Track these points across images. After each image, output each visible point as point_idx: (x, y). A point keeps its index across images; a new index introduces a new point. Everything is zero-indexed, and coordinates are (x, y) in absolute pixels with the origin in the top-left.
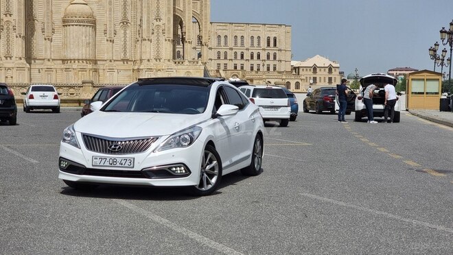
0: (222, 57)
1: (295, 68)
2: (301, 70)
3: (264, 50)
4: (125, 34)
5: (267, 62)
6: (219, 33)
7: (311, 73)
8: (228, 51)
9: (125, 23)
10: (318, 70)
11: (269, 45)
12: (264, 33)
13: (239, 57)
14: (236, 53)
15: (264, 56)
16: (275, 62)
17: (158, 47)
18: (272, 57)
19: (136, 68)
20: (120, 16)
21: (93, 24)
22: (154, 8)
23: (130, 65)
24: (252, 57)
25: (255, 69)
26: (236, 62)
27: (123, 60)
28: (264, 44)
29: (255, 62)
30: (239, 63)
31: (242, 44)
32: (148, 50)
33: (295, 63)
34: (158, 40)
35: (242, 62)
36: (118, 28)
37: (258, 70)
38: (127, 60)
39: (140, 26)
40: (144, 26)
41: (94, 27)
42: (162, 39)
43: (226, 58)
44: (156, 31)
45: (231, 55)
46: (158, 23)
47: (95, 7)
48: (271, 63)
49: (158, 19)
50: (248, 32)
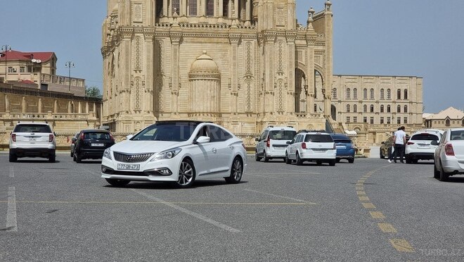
0: (352, 110)
1: (427, 121)
2: (433, 122)
3: (394, 102)
4: (249, 87)
5: (398, 115)
6: (349, 85)
7: (444, 125)
8: (357, 104)
9: (249, 77)
10: (451, 122)
11: (399, 97)
12: (395, 85)
13: (369, 110)
14: (365, 106)
15: (394, 109)
16: (406, 115)
17: (281, 100)
18: (402, 110)
19: (259, 120)
20: (243, 70)
21: (218, 78)
22: (276, 63)
23: (254, 118)
24: (382, 110)
25: (385, 122)
26: (366, 115)
27: (247, 113)
28: (394, 96)
29: (386, 115)
30: (369, 116)
31: (372, 97)
32: (271, 102)
33: (427, 116)
34: (280, 93)
35: (372, 115)
36: (242, 82)
37: (389, 123)
38: (251, 113)
39: (263, 79)
40: (267, 80)
41: (219, 82)
42: (284, 92)
43: (355, 111)
44: (278, 84)
45: (360, 108)
46: (280, 77)
47: (220, 62)
48: (402, 116)
49: (280, 73)
50: (377, 85)
